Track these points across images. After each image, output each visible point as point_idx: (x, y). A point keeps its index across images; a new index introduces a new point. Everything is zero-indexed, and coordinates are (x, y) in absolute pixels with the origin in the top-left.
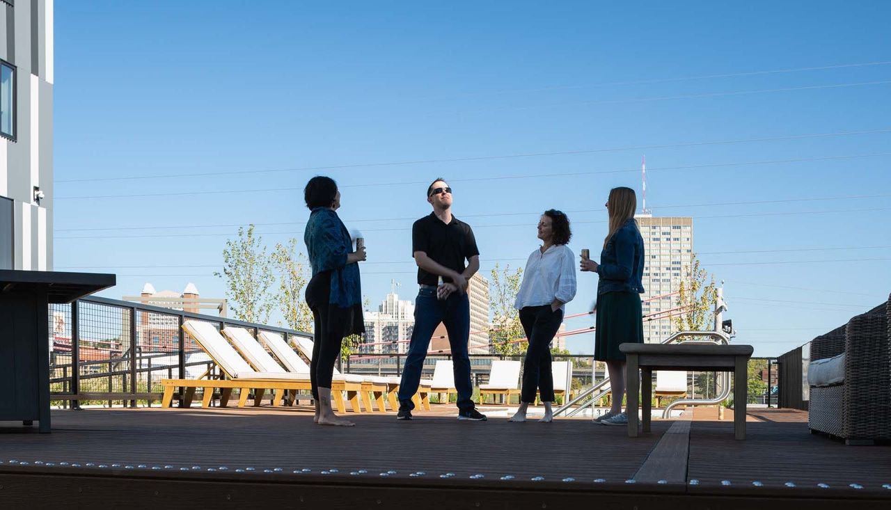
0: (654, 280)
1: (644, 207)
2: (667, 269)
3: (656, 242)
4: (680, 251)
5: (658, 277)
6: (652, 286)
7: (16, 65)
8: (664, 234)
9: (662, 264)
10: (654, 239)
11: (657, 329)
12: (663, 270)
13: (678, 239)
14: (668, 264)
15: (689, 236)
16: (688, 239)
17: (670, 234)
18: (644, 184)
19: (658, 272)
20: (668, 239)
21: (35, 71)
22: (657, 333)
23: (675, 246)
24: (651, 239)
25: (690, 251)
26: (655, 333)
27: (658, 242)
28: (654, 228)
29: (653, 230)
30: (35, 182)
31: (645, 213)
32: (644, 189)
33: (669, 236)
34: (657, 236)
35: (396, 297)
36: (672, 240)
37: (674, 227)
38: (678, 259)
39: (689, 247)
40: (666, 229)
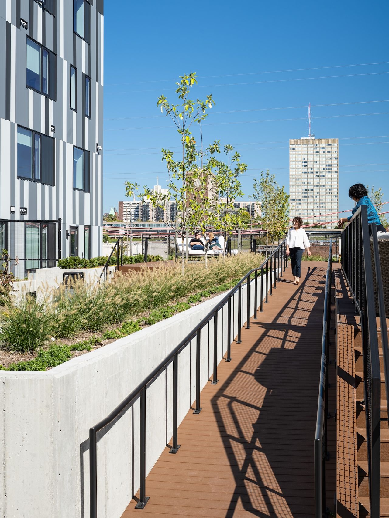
0: (316, 176)
1: (310, 133)
2: (323, 169)
3: (317, 153)
4: (331, 159)
5: (318, 174)
6: (315, 180)
7: (91, 77)
8: (322, 148)
9: (321, 166)
10: (316, 152)
11: (318, 204)
12: (321, 170)
13: (330, 152)
14: (324, 166)
15: (337, 150)
16: (336, 152)
17: (325, 148)
18: (310, 120)
19: (318, 171)
20: (324, 152)
21: (97, 81)
22: (317, 207)
23: (328, 155)
24: (314, 152)
25: (337, 158)
26: (316, 207)
27: (318, 153)
28: (316, 145)
29: (315, 147)
30: (97, 142)
31: (310, 137)
32: (310, 123)
33: (324, 150)
34: (318, 149)
35: (159, 187)
36: (326, 152)
37: (328, 145)
38: (330, 163)
39: (336, 156)
40: (323, 146)
